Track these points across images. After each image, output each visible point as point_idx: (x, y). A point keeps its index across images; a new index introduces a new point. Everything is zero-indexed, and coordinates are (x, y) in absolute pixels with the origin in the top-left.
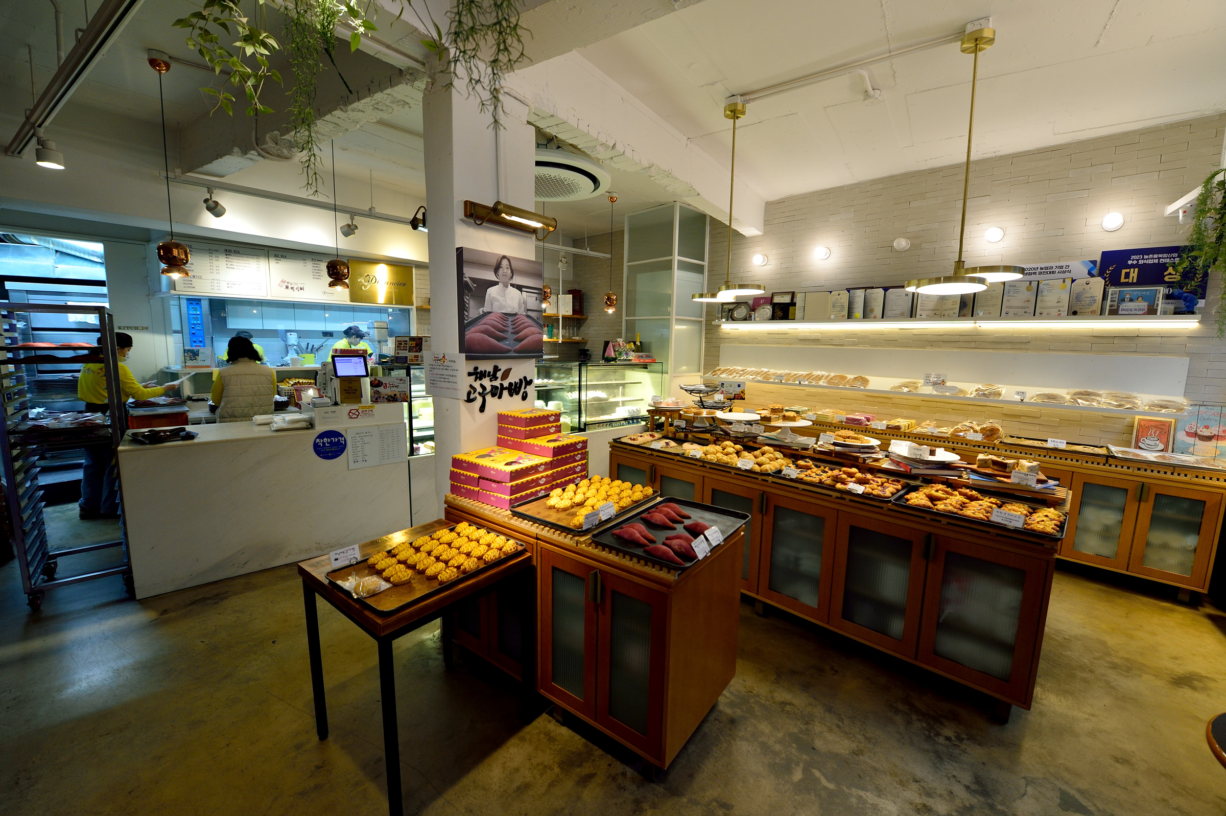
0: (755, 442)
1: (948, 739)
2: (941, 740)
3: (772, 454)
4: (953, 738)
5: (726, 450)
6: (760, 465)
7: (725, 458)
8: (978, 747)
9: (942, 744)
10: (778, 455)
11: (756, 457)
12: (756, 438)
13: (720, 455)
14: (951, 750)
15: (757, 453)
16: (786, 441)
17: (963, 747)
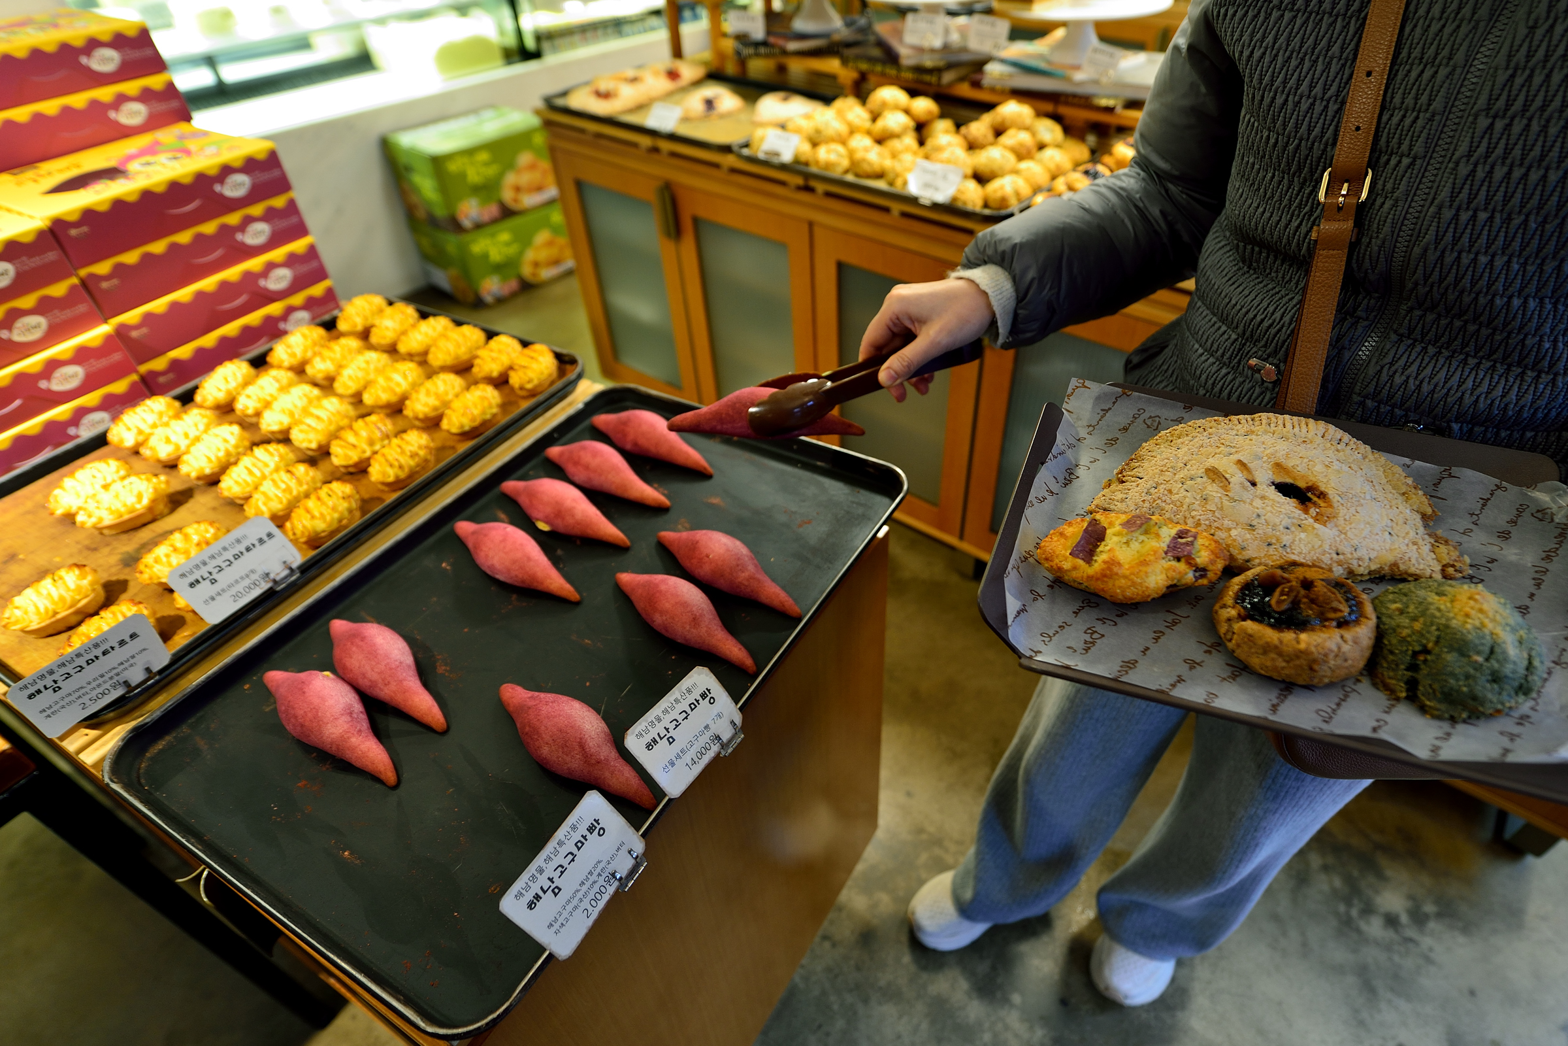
0: (976, 84)
1: (1391, 921)
2: (1374, 927)
3: (1027, 128)
4: (1404, 919)
5: (880, 124)
6: (981, 178)
7: (874, 156)
8: (1461, 939)
9: (1377, 943)
10: (1049, 130)
11: (972, 146)
12: (979, 64)
13: (862, 144)
14: (1396, 958)
15: (979, 127)
16: (1079, 76)
17: (1426, 941)
